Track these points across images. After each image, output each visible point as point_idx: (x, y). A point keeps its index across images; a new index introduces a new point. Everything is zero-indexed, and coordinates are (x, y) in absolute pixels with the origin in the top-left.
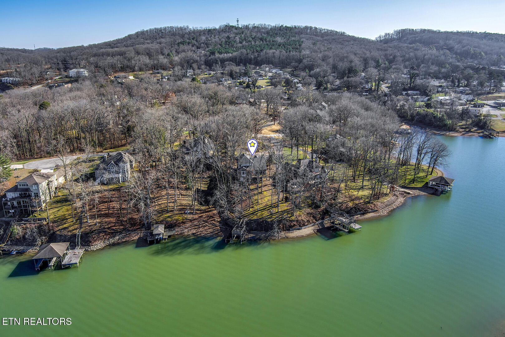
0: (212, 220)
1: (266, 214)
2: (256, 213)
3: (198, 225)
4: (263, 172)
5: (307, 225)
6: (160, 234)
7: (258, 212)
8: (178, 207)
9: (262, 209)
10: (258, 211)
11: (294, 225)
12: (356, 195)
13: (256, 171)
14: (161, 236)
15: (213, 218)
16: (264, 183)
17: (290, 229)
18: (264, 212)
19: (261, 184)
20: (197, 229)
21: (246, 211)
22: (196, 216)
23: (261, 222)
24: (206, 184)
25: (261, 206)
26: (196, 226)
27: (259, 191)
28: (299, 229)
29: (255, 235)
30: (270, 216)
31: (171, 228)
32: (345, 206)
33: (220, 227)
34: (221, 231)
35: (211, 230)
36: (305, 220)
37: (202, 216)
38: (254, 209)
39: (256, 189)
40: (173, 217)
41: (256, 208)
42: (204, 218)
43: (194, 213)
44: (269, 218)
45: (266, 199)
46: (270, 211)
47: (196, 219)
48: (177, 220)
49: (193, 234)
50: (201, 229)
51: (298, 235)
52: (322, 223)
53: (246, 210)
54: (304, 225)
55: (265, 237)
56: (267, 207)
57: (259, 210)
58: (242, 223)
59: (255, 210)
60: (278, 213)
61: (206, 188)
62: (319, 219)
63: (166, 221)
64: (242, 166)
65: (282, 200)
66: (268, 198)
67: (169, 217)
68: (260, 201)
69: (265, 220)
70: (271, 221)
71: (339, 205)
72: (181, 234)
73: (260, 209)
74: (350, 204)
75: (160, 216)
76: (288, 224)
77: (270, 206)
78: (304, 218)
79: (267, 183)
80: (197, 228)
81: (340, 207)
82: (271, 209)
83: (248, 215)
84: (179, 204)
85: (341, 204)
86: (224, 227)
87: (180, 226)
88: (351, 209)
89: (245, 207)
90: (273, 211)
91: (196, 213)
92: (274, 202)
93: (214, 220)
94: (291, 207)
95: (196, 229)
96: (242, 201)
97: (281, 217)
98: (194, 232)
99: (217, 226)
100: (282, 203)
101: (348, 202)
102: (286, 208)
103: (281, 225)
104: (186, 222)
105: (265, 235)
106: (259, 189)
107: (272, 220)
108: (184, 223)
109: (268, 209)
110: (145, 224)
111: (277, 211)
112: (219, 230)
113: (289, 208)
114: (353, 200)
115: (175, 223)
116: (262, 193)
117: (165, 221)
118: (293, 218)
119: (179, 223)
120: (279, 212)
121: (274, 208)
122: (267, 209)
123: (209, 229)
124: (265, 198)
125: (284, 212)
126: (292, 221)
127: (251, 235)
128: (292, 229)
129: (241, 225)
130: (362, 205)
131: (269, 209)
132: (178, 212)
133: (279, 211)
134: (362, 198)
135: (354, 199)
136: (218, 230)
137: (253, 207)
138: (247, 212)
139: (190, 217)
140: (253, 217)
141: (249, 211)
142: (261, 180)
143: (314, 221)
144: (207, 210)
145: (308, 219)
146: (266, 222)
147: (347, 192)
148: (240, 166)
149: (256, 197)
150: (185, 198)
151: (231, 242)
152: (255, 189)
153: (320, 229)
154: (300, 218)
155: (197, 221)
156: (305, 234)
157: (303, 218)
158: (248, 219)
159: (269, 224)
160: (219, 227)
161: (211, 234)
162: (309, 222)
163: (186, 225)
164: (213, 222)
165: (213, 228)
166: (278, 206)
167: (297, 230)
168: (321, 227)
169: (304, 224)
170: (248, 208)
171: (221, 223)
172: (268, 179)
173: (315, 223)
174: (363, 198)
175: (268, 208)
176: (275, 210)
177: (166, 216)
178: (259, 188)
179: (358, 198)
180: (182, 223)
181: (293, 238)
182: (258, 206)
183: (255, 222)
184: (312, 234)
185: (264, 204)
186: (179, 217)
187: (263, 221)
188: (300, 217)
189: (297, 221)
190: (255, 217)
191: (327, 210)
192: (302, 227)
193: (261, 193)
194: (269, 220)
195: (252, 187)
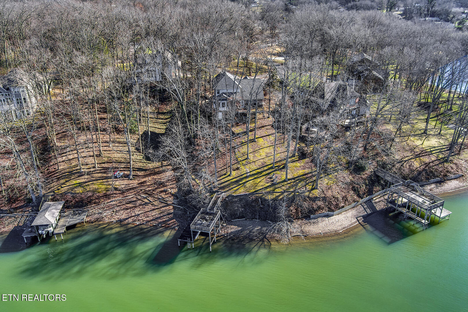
0: (162, 192)
1: (262, 182)
2: (244, 181)
3: (133, 201)
4: (257, 104)
5: (343, 207)
6: (47, 225)
7: (247, 180)
8: (103, 165)
9: (254, 172)
10: (246, 177)
11: (319, 208)
12: (421, 146)
13: (245, 100)
14: (49, 229)
15: (164, 186)
16: (259, 123)
17: (309, 217)
18: (259, 180)
19: (254, 125)
20: (129, 211)
21: (224, 176)
22: (135, 183)
23: (253, 201)
24: (164, 124)
25: (253, 166)
26: (130, 202)
27: (251, 138)
28: (328, 216)
29: (240, 228)
30: (271, 189)
31: (82, 206)
32: (408, 167)
33: (174, 208)
34: (175, 216)
35: (155, 213)
36: (339, 196)
37: (145, 182)
38: (238, 173)
39: (246, 133)
40: (88, 185)
41: (245, 169)
42: (149, 186)
43: (131, 177)
44: (269, 193)
45: (263, 153)
46: (271, 178)
47: (133, 188)
48: (94, 191)
49: (120, 221)
50: (137, 211)
51: (327, 230)
52: (370, 200)
53: (225, 174)
54: (337, 207)
55: (261, 233)
56: (266, 168)
57: (249, 174)
58: (215, 203)
59: (242, 175)
60: (286, 183)
61: (163, 130)
62: (364, 194)
63: (73, 194)
64: (221, 92)
65: (294, 156)
66: (267, 150)
67: (80, 186)
68: (251, 156)
69: (261, 198)
70: (274, 200)
71: (398, 165)
72: (97, 220)
73: (251, 173)
74: (416, 164)
75: (64, 184)
76: (306, 205)
77: (270, 166)
78: (336, 192)
79: (266, 122)
80: (131, 208)
81: (400, 169)
82: (272, 174)
83: (228, 185)
84: (106, 159)
85: (401, 164)
86: (181, 207)
87: (98, 204)
88: (420, 173)
89: (223, 168)
90: (276, 177)
91: (136, 176)
92: (278, 157)
93: (165, 191)
94: (310, 170)
95: (127, 209)
96: (218, 155)
97: (292, 192)
98: (123, 217)
99: (168, 205)
100: (293, 162)
101: (411, 159)
102: (301, 171)
103: (292, 208)
104: (112, 194)
105: (259, 227)
106: (250, 133)
107: (274, 196)
108: (107, 196)
109: (267, 172)
110: (32, 200)
111: (284, 178)
112: (171, 214)
113: (307, 171)
114: (418, 156)
115: (90, 197)
116: (255, 141)
117: (71, 193)
118: (316, 193)
119: (99, 198)
120: (289, 180)
121: (278, 172)
122: (264, 173)
123: (154, 210)
124: (261, 151)
125: (297, 179)
126: (314, 199)
127: (233, 229)
128: (314, 216)
129: (212, 208)
130: (436, 165)
131: (269, 174)
132: (100, 175)
133: (289, 177)
134: (431, 151)
135: (420, 154)
136: (169, 214)
137: (238, 169)
138: (227, 179)
139: (121, 184)
140: (237, 190)
141: (229, 175)
142: (255, 118)
143: (355, 197)
144: (157, 170)
145: (344, 194)
146: (264, 201)
147: (403, 140)
148: (218, 93)
149: (244, 149)
150: (121, 148)
151: (189, 246)
152: (243, 133)
153: (368, 215)
154: (329, 194)
155: (133, 194)
156: (340, 228)
157: (335, 194)
158: (228, 194)
159: (269, 205)
160: (171, 207)
161: (154, 223)
162: (347, 200)
163: (112, 201)
164: (163, 195)
165: (161, 208)
166: (285, 167)
167: (324, 219)
168: (369, 211)
169: (337, 205)
170: (228, 169)
171: (177, 198)
172: (266, 115)
173: (358, 202)
174: (434, 152)
175: (267, 170)
176: (281, 176)
177: (75, 182)
178: (251, 131)
179: (424, 153)
180: (103, 196)
181: (318, 237)
182: (247, 167)
183: (241, 200)
184: (356, 227)
185: (259, 163)
186: (100, 186)
187: (256, 200)
188: (330, 191)
189: (324, 199)
190: (241, 191)
191: (378, 176)
192: (333, 211)
193: (253, 141)
194: (270, 197)
195: (237, 130)
